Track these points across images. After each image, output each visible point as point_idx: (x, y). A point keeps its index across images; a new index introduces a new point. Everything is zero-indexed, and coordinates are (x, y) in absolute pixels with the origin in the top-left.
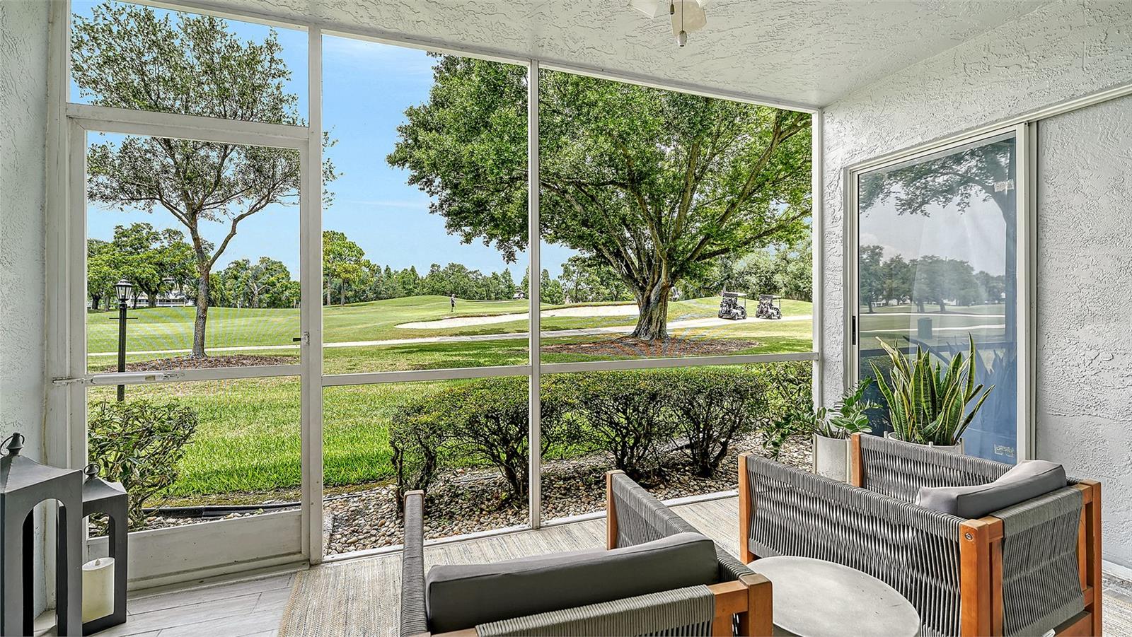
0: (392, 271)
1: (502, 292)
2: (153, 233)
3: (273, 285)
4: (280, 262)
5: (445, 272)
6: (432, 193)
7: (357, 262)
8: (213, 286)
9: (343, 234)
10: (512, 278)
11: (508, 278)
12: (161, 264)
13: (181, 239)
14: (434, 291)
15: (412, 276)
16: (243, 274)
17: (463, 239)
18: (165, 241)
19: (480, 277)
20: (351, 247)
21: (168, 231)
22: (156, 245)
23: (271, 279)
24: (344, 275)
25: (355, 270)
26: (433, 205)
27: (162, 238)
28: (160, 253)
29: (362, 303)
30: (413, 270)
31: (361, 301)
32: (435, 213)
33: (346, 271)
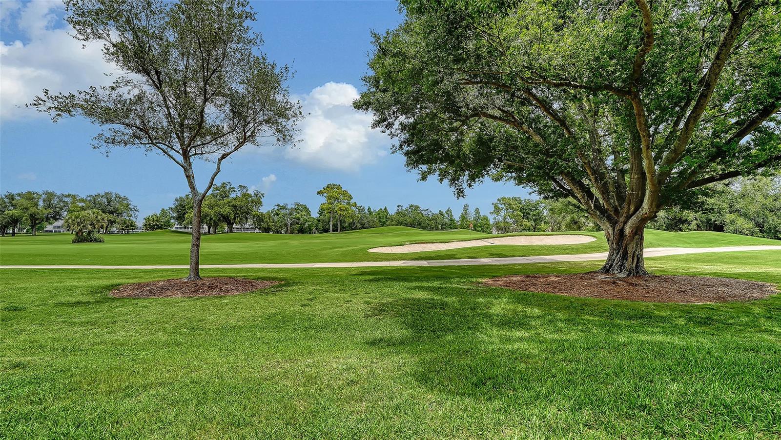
0: (372, 210)
1: (446, 224)
2: (233, 188)
3: (299, 219)
4: (305, 205)
5: (407, 210)
6: (392, 135)
7: (348, 204)
8: (263, 220)
9: (339, 185)
10: (452, 214)
11: (450, 214)
12: (235, 206)
13: (247, 191)
14: (400, 223)
15: (385, 213)
16: (283, 212)
17: (420, 177)
18: (239, 192)
19: (430, 213)
20: (345, 193)
21: (240, 186)
22: (233, 195)
23: (298, 215)
24: (339, 212)
25: (347, 209)
26: (393, 146)
27: (237, 191)
28: (235, 200)
29: (353, 231)
30: (386, 209)
31: (352, 229)
32: (396, 153)
33: (341, 210)
